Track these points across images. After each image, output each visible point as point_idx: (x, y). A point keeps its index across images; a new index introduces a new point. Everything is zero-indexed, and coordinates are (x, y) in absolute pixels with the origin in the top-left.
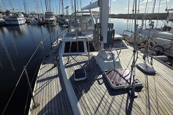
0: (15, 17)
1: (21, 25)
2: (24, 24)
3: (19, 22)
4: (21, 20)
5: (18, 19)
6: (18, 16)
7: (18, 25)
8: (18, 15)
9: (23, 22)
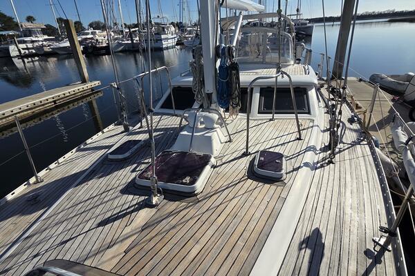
0: (158, 34)
1: (167, 48)
2: (173, 47)
3: (164, 43)
4: (169, 39)
5: (163, 36)
6: (164, 30)
7: (161, 49)
8: (163, 28)
9: (171, 43)
